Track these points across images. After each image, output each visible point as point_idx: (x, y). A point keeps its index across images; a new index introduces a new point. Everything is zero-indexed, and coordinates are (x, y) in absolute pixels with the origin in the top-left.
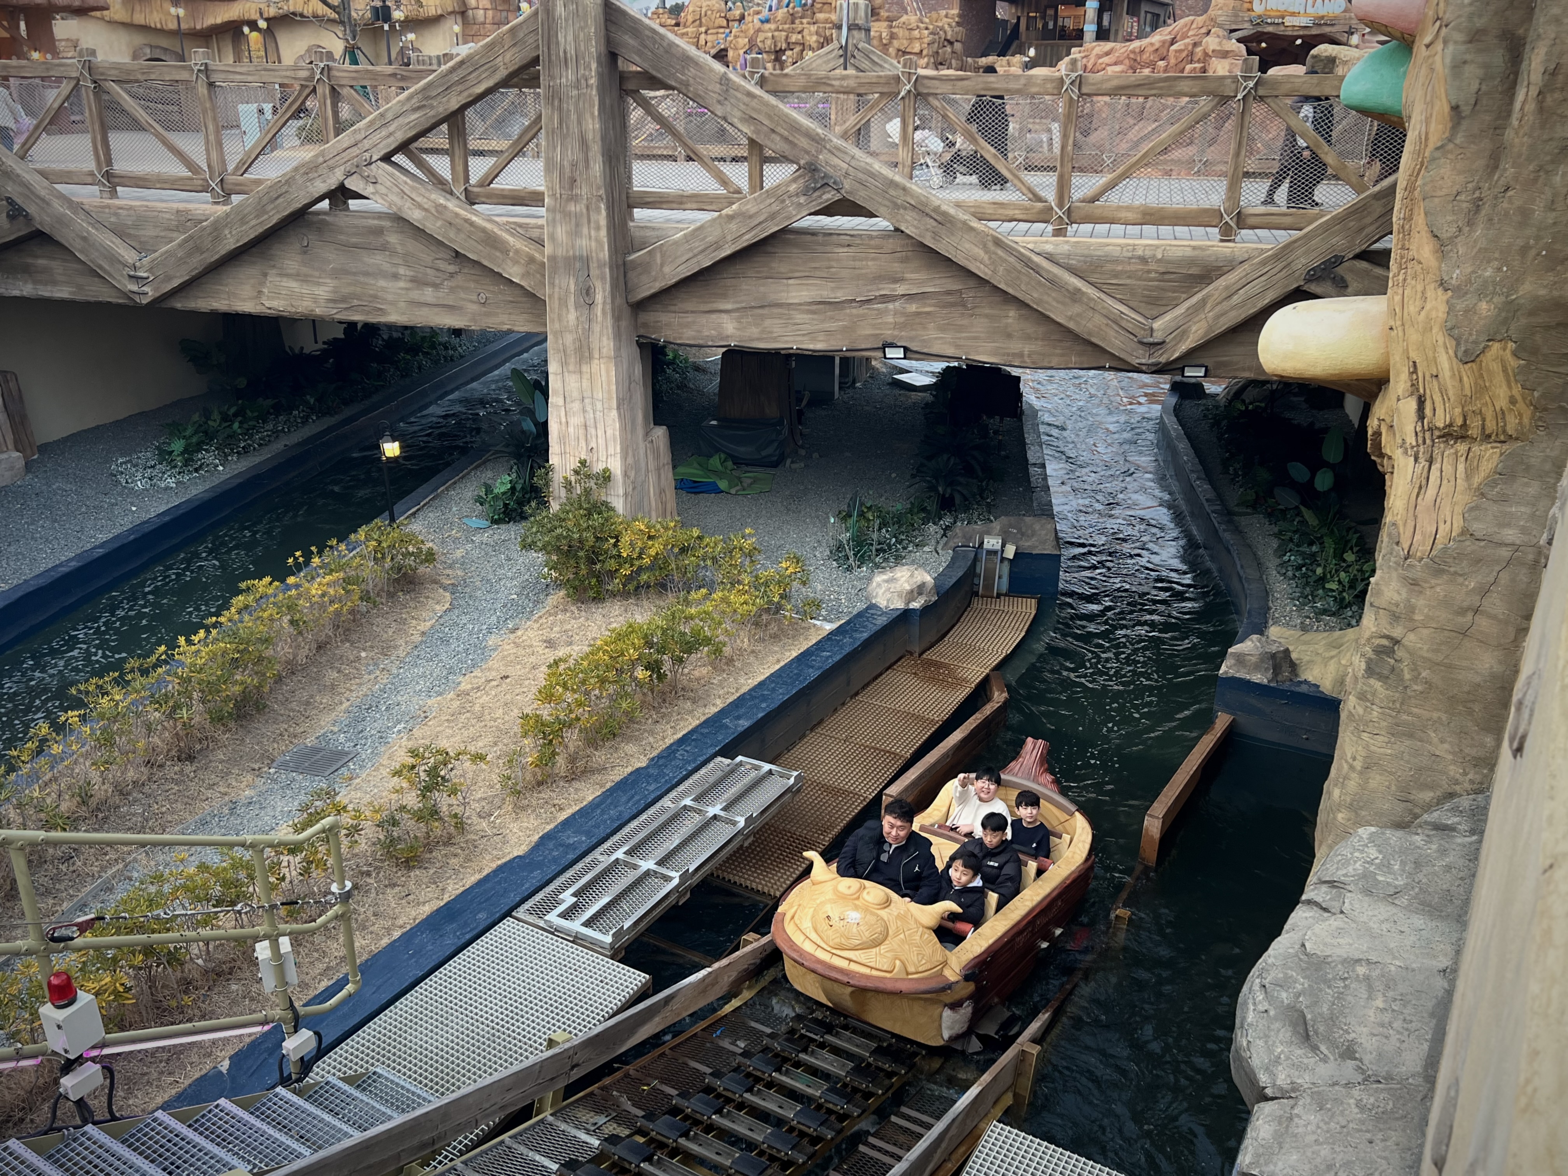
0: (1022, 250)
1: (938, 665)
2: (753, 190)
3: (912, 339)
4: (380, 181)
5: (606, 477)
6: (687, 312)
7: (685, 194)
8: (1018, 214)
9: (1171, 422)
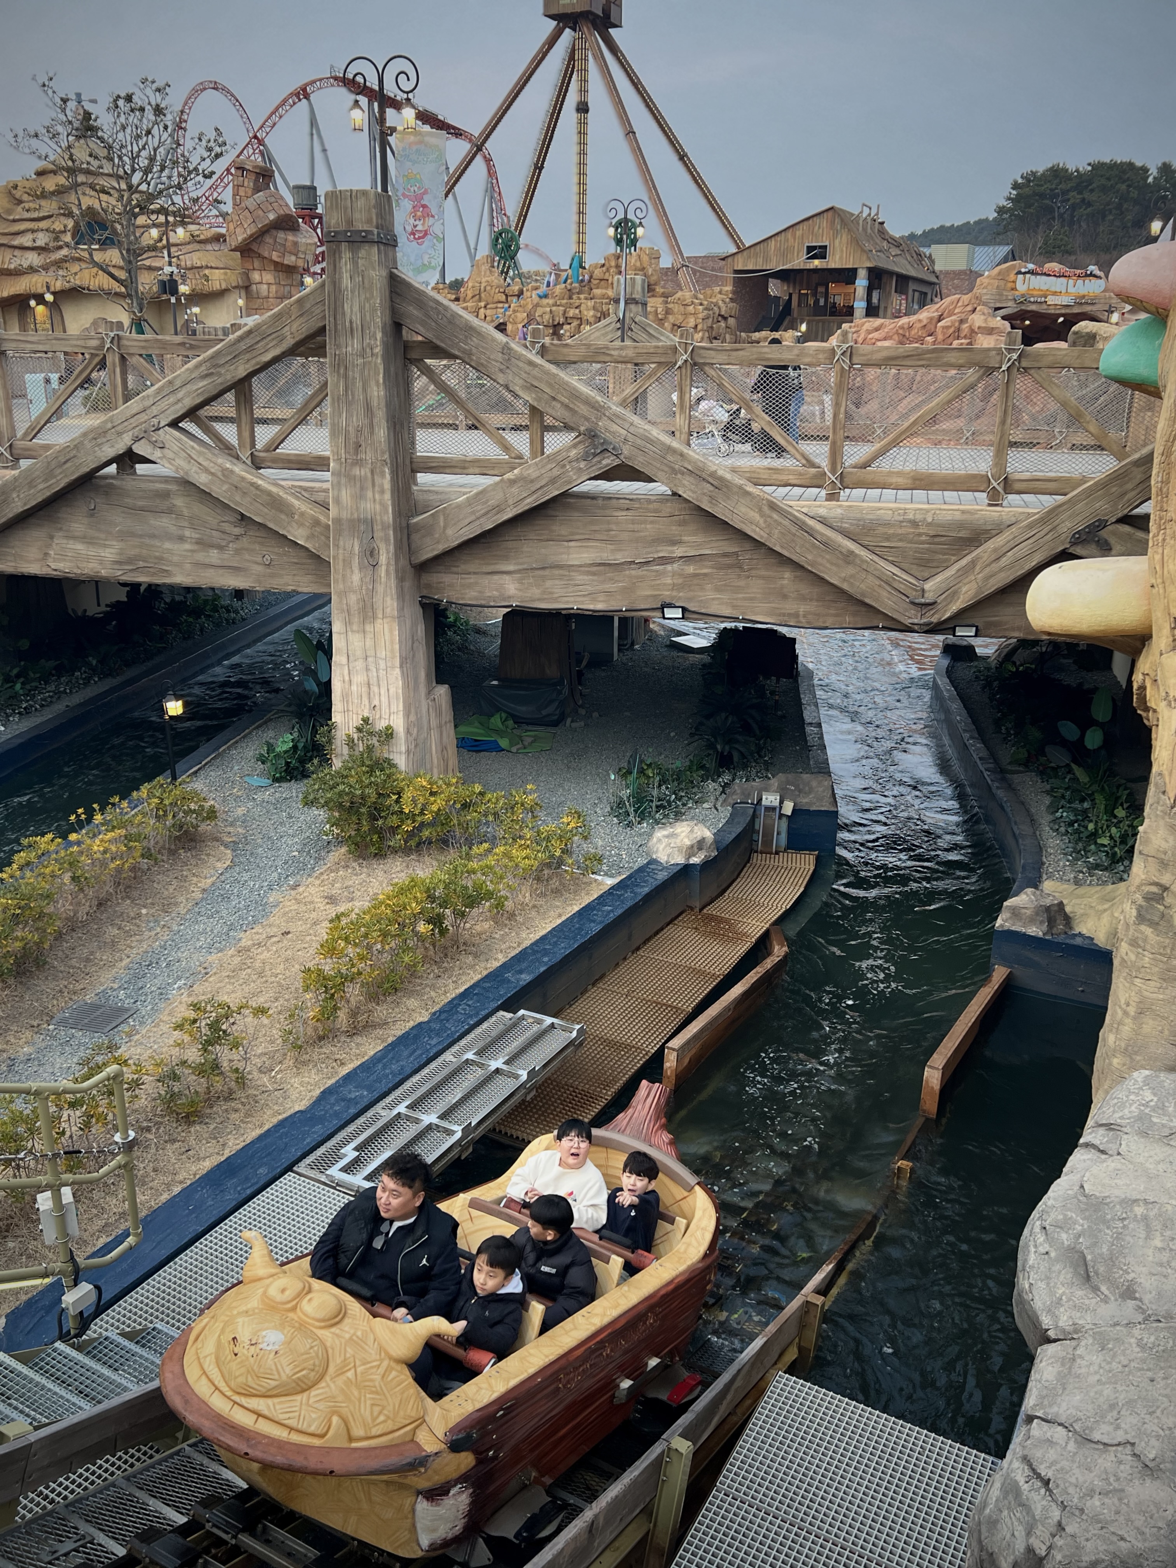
0: (796, 514)
1: (719, 920)
2: (534, 455)
3: (690, 599)
4: (167, 446)
5: (388, 735)
6: (469, 573)
7: (468, 459)
8: (792, 479)
9: (944, 683)
